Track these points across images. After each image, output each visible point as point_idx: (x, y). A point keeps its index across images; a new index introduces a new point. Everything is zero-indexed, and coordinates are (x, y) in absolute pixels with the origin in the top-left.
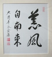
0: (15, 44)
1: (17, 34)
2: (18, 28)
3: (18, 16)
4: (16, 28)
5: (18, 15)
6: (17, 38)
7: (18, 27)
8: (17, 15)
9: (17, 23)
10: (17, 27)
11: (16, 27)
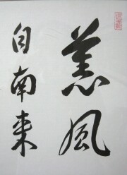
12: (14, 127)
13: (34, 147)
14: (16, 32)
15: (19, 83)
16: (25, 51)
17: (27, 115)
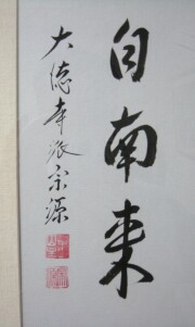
0: (105, 281)
1: (127, 203)
2: (128, 161)
3: (131, 65)
4: (118, 158)
5: (135, 58)
6: (125, 234)
7: (131, 148)
8: (126, 60)
9: (126, 119)
10: (127, 149)
11: (119, 154)
12: (108, 235)
13: (148, 278)
14: (117, 38)
15: (122, 142)
16: (137, 77)
17: (136, 209)
